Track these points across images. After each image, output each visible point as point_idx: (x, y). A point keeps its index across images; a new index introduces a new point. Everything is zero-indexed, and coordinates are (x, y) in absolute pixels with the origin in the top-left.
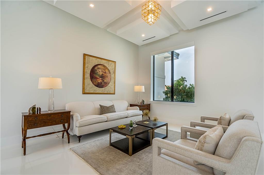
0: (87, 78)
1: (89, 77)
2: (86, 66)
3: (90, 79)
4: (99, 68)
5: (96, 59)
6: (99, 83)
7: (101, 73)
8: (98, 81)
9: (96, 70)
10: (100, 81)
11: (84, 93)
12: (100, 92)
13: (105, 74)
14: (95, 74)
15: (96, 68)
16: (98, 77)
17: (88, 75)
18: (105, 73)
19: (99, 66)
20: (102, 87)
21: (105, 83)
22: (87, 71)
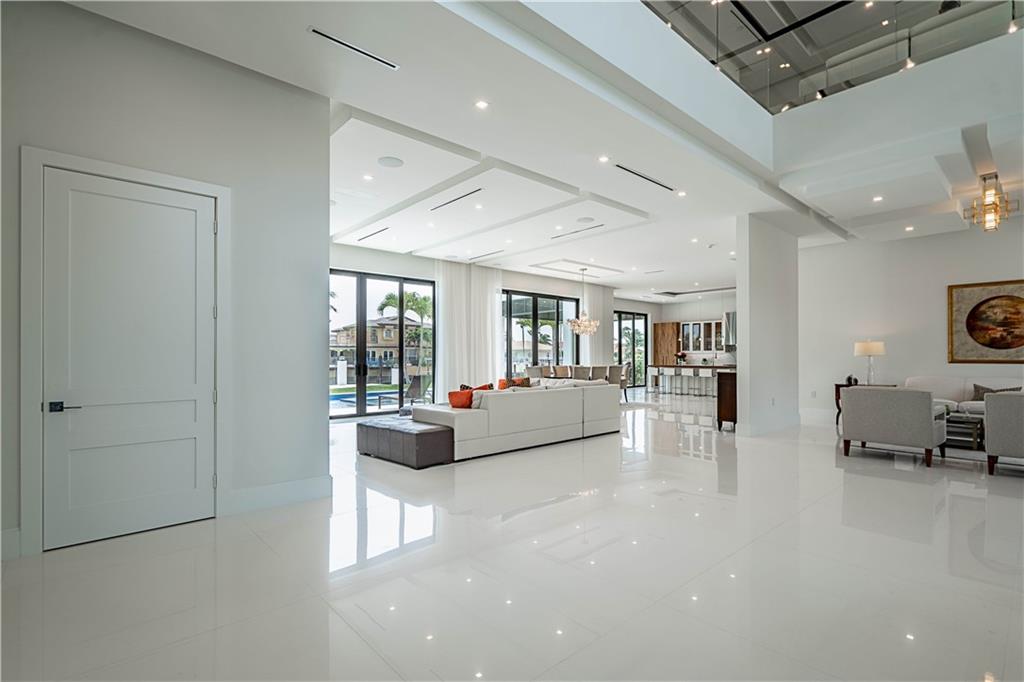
0: (958, 331)
1: (965, 330)
2: (954, 309)
3: (967, 333)
4: (993, 307)
5: (981, 288)
6: (996, 338)
7: (1001, 317)
8: (993, 336)
9: (985, 313)
10: (998, 333)
11: (952, 361)
12: (1000, 359)
13: (1015, 317)
14: (981, 320)
15: (983, 308)
16: (991, 326)
17: (962, 326)
18: (1018, 313)
19: (993, 302)
20: (1008, 346)
21: (1017, 337)
22: (959, 317)
